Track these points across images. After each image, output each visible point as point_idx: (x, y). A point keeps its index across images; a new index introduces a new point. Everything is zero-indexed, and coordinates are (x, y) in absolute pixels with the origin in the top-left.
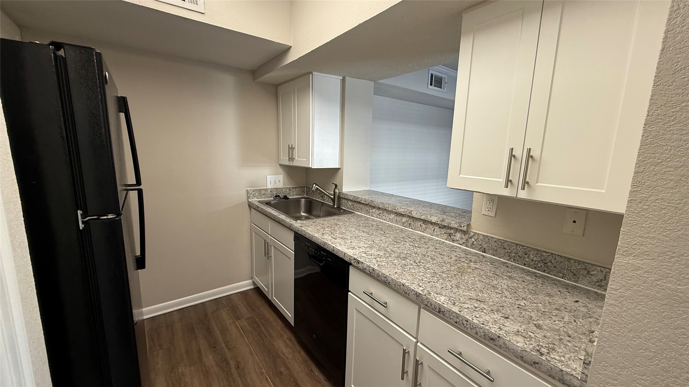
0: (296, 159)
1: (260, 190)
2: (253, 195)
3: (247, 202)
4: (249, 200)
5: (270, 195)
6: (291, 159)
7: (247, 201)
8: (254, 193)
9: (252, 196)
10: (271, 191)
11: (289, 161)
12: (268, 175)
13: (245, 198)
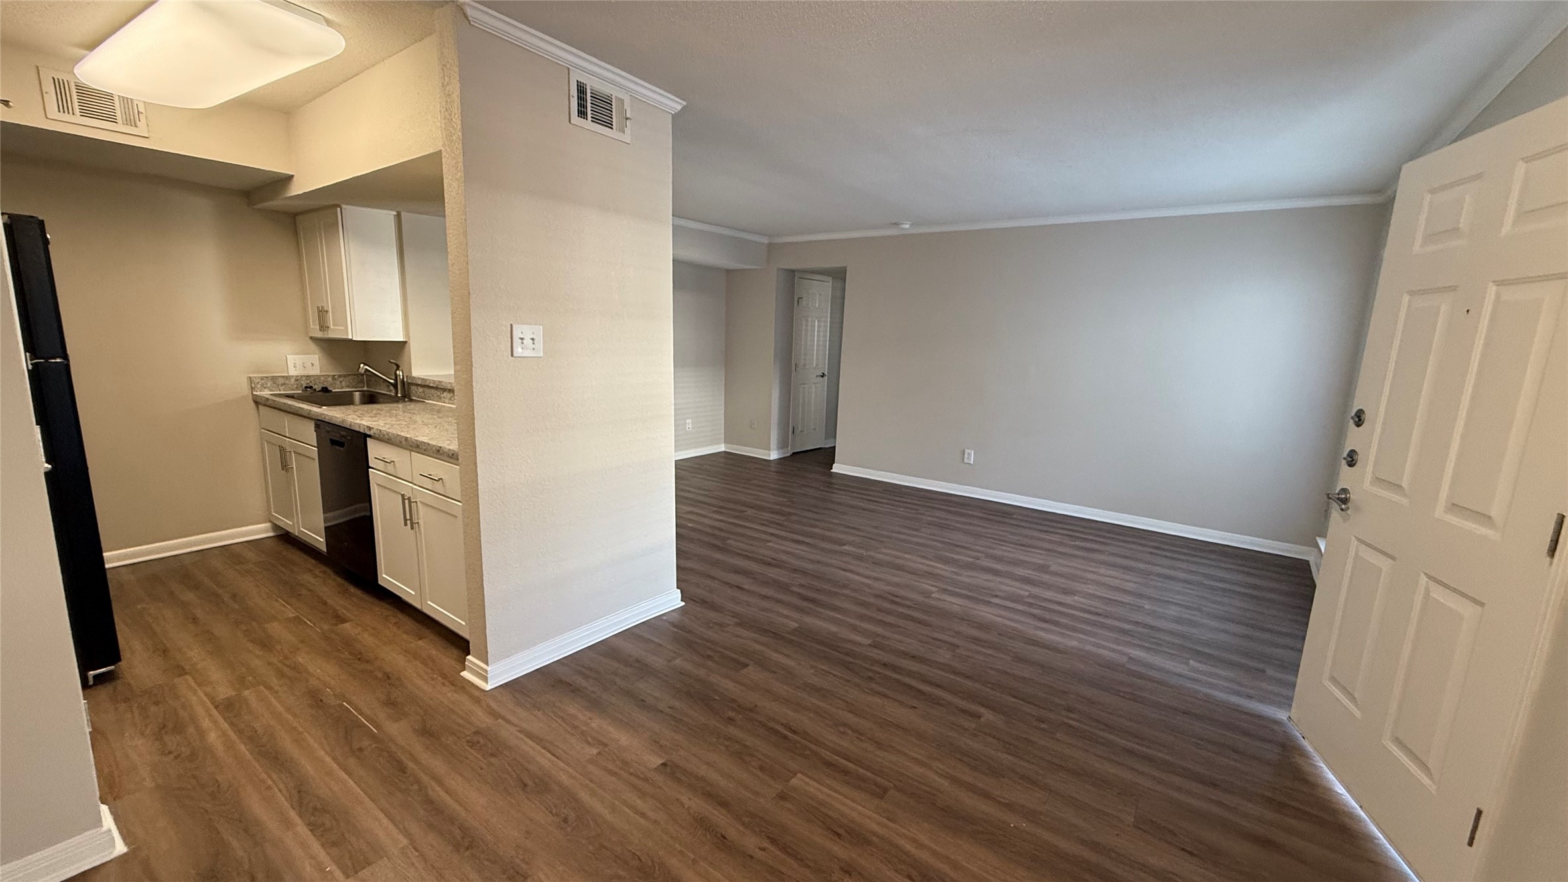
0: (332, 327)
1: (274, 379)
2: (262, 385)
3: (251, 397)
4: (254, 393)
5: (295, 386)
6: (323, 327)
7: (250, 395)
8: (263, 381)
9: (259, 386)
10: (297, 380)
11: (320, 330)
12: (289, 354)
13: (246, 390)
